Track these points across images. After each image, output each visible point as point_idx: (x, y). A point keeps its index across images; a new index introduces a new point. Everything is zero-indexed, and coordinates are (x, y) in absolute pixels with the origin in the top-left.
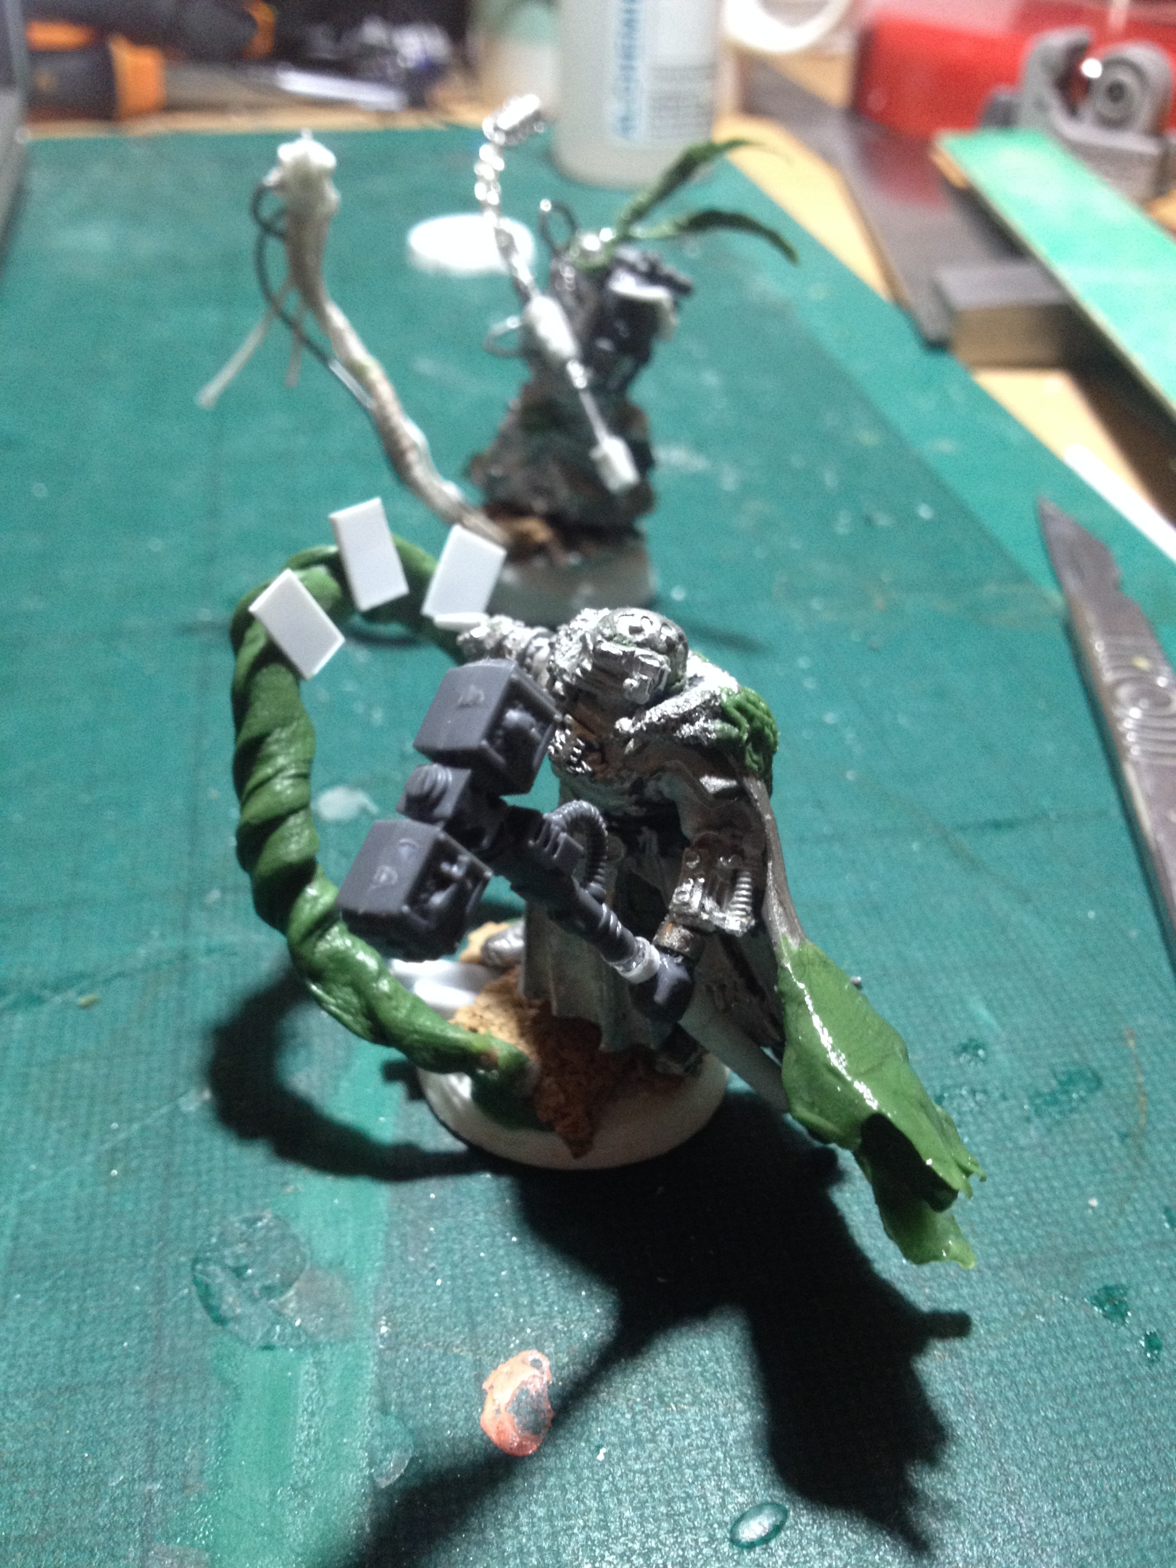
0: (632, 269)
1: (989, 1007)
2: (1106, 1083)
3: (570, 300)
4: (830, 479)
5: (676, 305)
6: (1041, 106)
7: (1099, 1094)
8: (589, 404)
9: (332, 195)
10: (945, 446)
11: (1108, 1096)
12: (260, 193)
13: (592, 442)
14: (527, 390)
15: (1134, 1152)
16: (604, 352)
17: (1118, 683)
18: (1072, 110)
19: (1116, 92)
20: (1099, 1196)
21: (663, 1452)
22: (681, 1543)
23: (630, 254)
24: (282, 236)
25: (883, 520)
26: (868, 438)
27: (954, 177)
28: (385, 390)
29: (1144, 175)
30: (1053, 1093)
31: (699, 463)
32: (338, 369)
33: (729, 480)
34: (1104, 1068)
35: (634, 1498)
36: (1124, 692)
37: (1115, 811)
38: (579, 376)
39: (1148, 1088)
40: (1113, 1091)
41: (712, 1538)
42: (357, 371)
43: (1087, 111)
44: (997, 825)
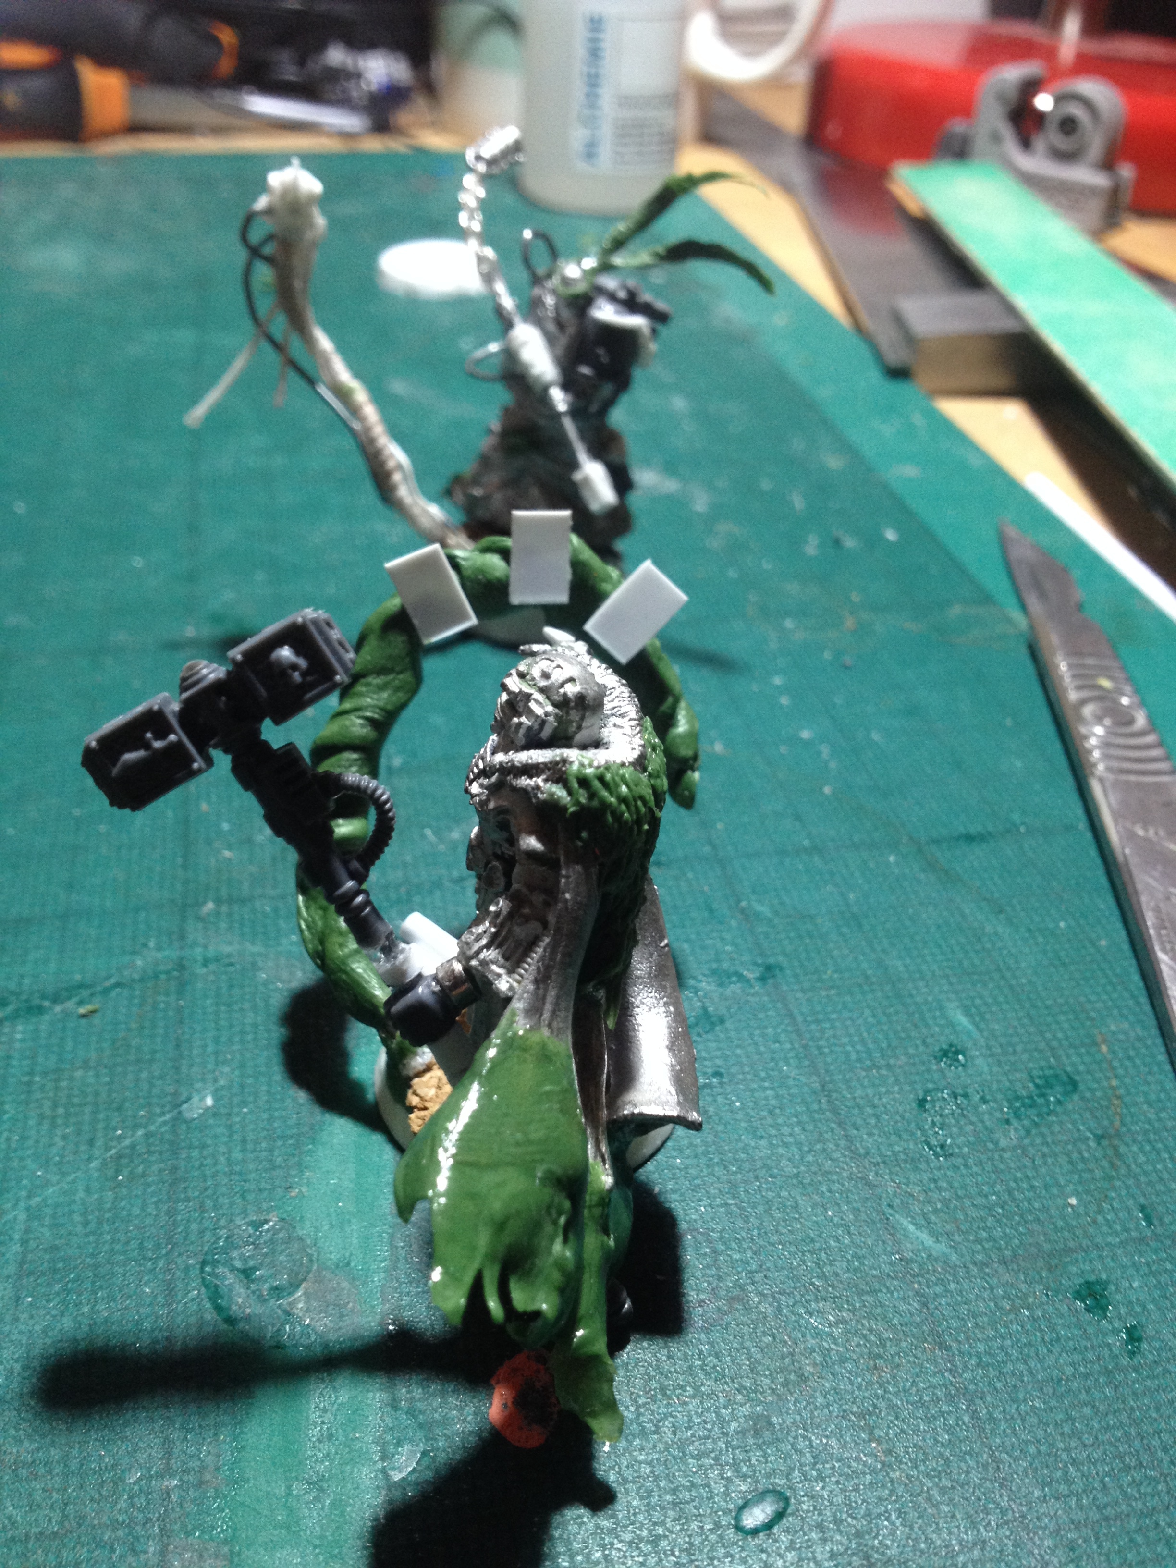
0: (612, 297)
1: (967, 1012)
2: (1082, 1087)
3: (551, 327)
4: (798, 502)
5: (654, 331)
6: (996, 138)
7: (1076, 1097)
8: (570, 427)
9: (320, 221)
10: (910, 471)
11: (1083, 1098)
12: (250, 218)
13: (574, 465)
14: (507, 412)
15: (1110, 1152)
16: (584, 376)
17: (1083, 702)
18: (1026, 143)
19: (1068, 125)
20: (1077, 1194)
21: (666, 1443)
22: (687, 1530)
23: (610, 282)
24: (269, 260)
25: (850, 543)
26: (834, 462)
27: (913, 207)
28: (370, 412)
29: (1095, 207)
30: (1030, 1097)
31: (671, 486)
32: (323, 390)
33: (701, 503)
34: (1078, 1073)
35: (640, 1488)
36: (1088, 710)
37: (1082, 825)
38: (560, 399)
39: (1121, 1091)
40: (1088, 1095)
41: (717, 1525)
42: (343, 394)
43: (1040, 143)
44: (970, 838)
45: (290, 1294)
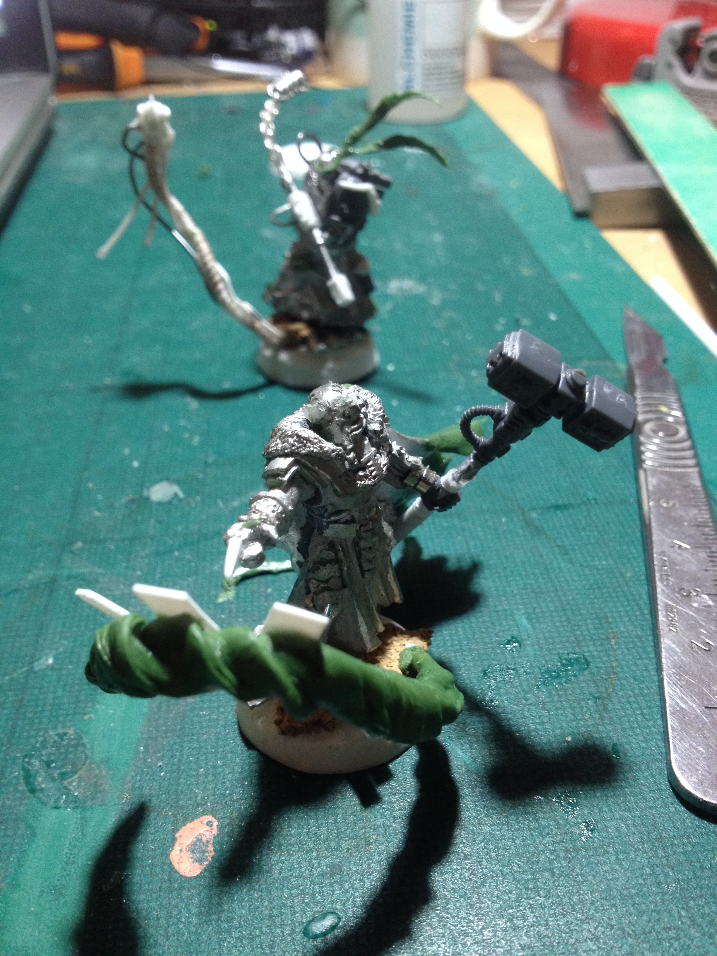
0: (352, 172)
1: (528, 617)
2: (592, 666)
3: (316, 192)
4: (498, 297)
6: (669, 66)
9: (171, 132)
10: (575, 276)
11: (591, 673)
12: (127, 132)
14: (296, 245)
15: (601, 708)
16: (335, 221)
17: (647, 421)
18: (689, 69)
19: (715, 56)
20: (573, 735)
23: (352, 163)
24: (141, 157)
25: (525, 322)
26: (526, 272)
28: (204, 247)
30: (557, 671)
32: (177, 235)
34: (592, 656)
36: (649, 427)
37: (634, 500)
39: (618, 670)
40: (595, 671)
41: (293, 931)
42: (188, 236)
43: (698, 69)
44: (557, 507)
45: (71, 777)
